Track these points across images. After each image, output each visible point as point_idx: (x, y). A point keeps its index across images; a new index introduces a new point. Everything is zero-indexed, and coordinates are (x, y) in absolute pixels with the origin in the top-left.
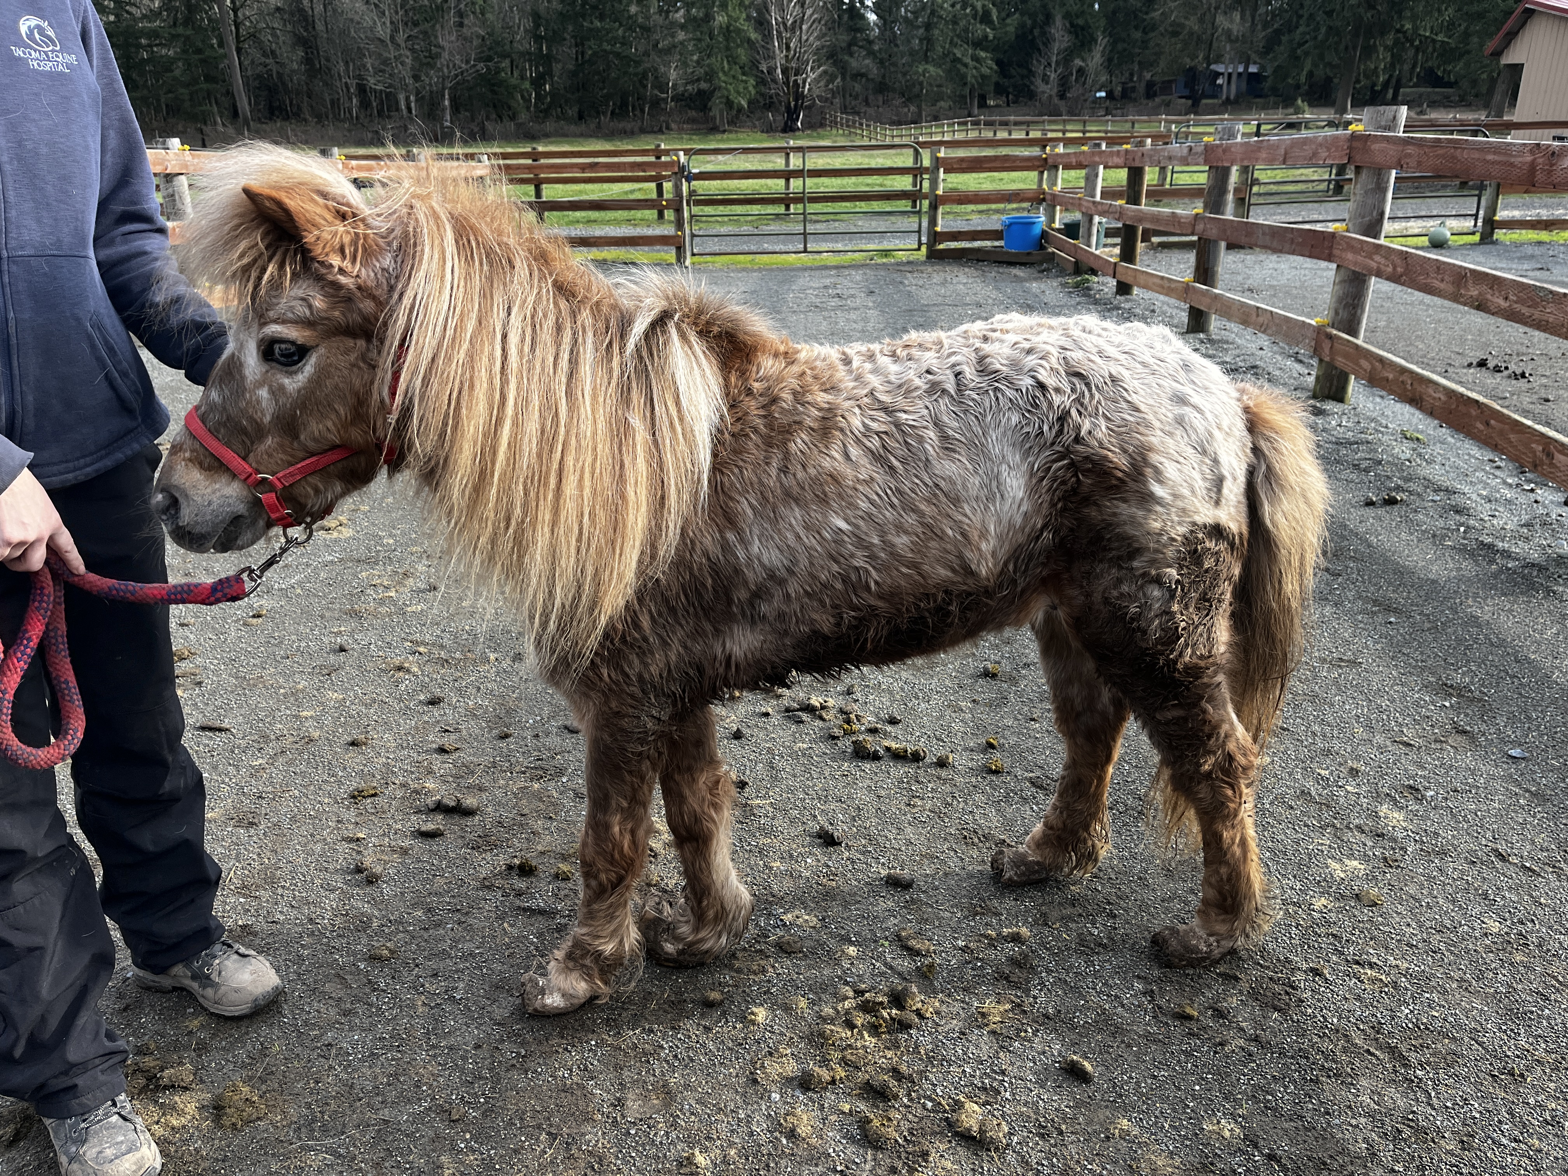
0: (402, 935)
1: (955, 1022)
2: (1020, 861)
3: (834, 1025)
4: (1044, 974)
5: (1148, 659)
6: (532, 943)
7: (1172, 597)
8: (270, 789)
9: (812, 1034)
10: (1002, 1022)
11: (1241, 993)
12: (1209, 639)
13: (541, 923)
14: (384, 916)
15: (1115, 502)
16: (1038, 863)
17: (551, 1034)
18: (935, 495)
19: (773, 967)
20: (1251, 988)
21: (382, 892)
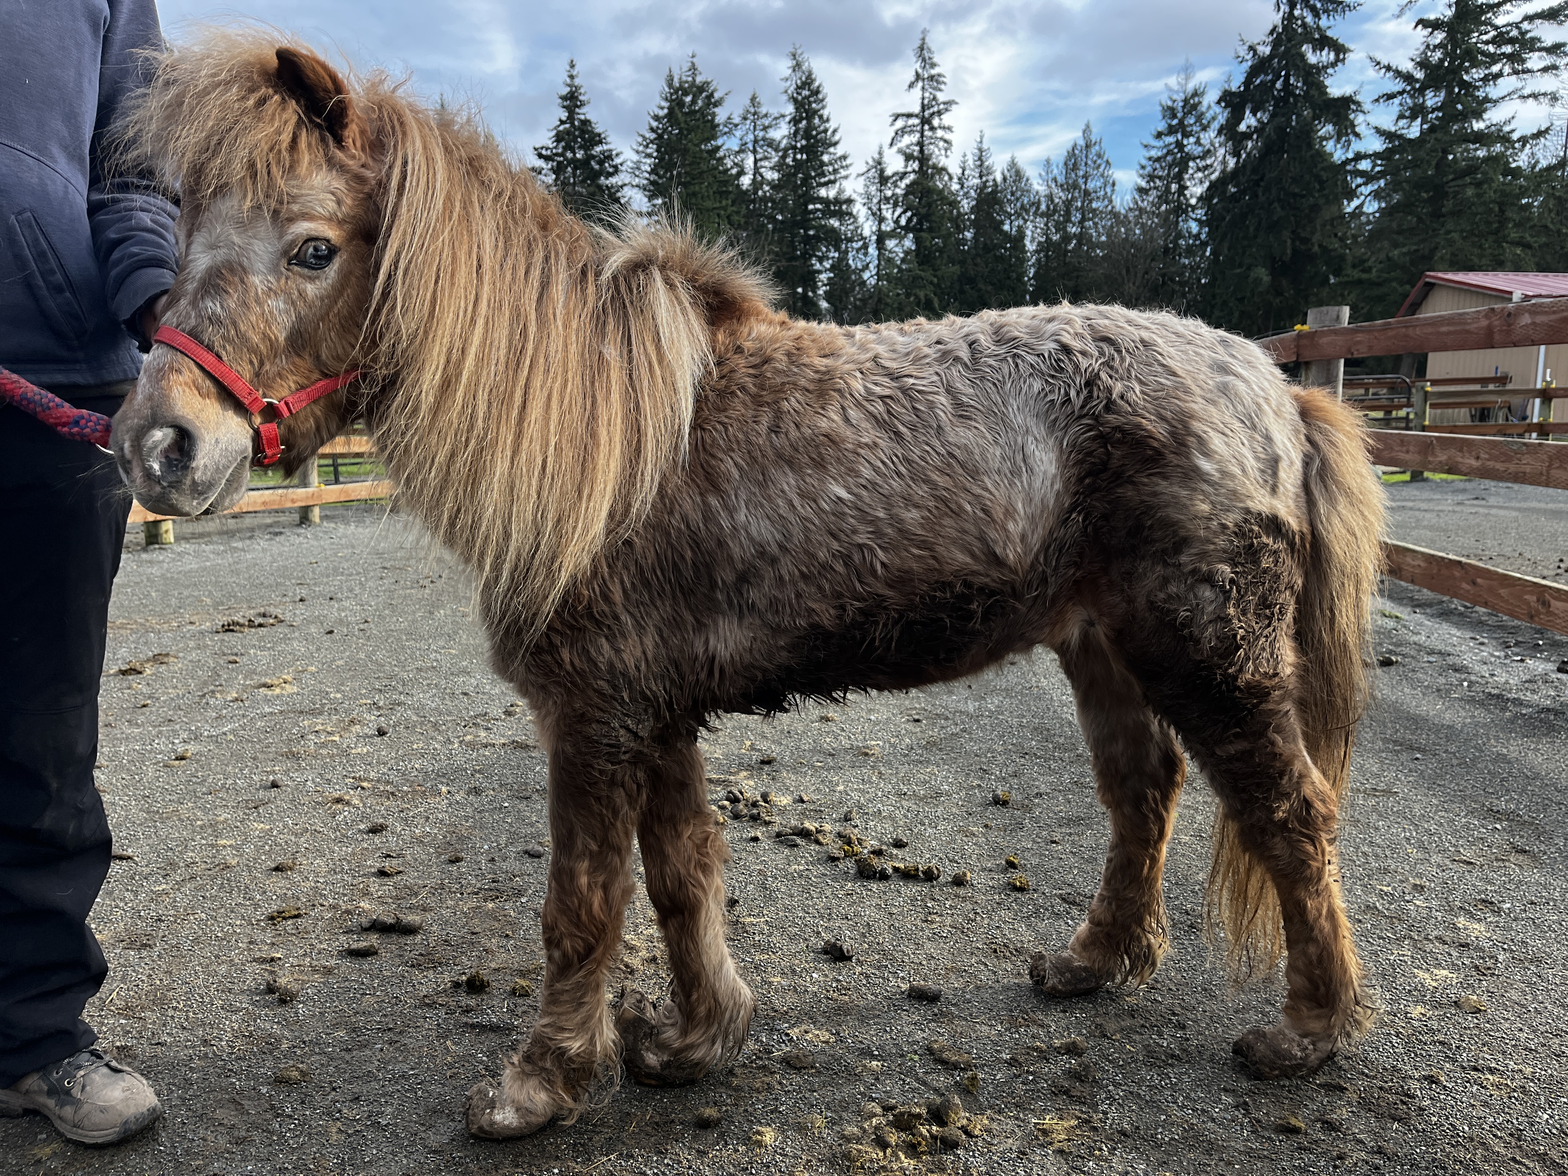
0: (318, 1057)
1: (1010, 1141)
2: (1064, 967)
3: (861, 1144)
4: (1111, 1088)
5: (1204, 673)
6: (482, 1062)
7: (1228, 599)
8: (172, 912)
9: (834, 1156)
10: (1069, 1140)
11: (1349, 1104)
12: (1272, 655)
13: (492, 1039)
14: (296, 1037)
15: (1154, 479)
16: (1085, 969)
17: (501, 1162)
18: (949, 465)
19: (780, 1083)
20: (1360, 1097)
21: (296, 1013)
